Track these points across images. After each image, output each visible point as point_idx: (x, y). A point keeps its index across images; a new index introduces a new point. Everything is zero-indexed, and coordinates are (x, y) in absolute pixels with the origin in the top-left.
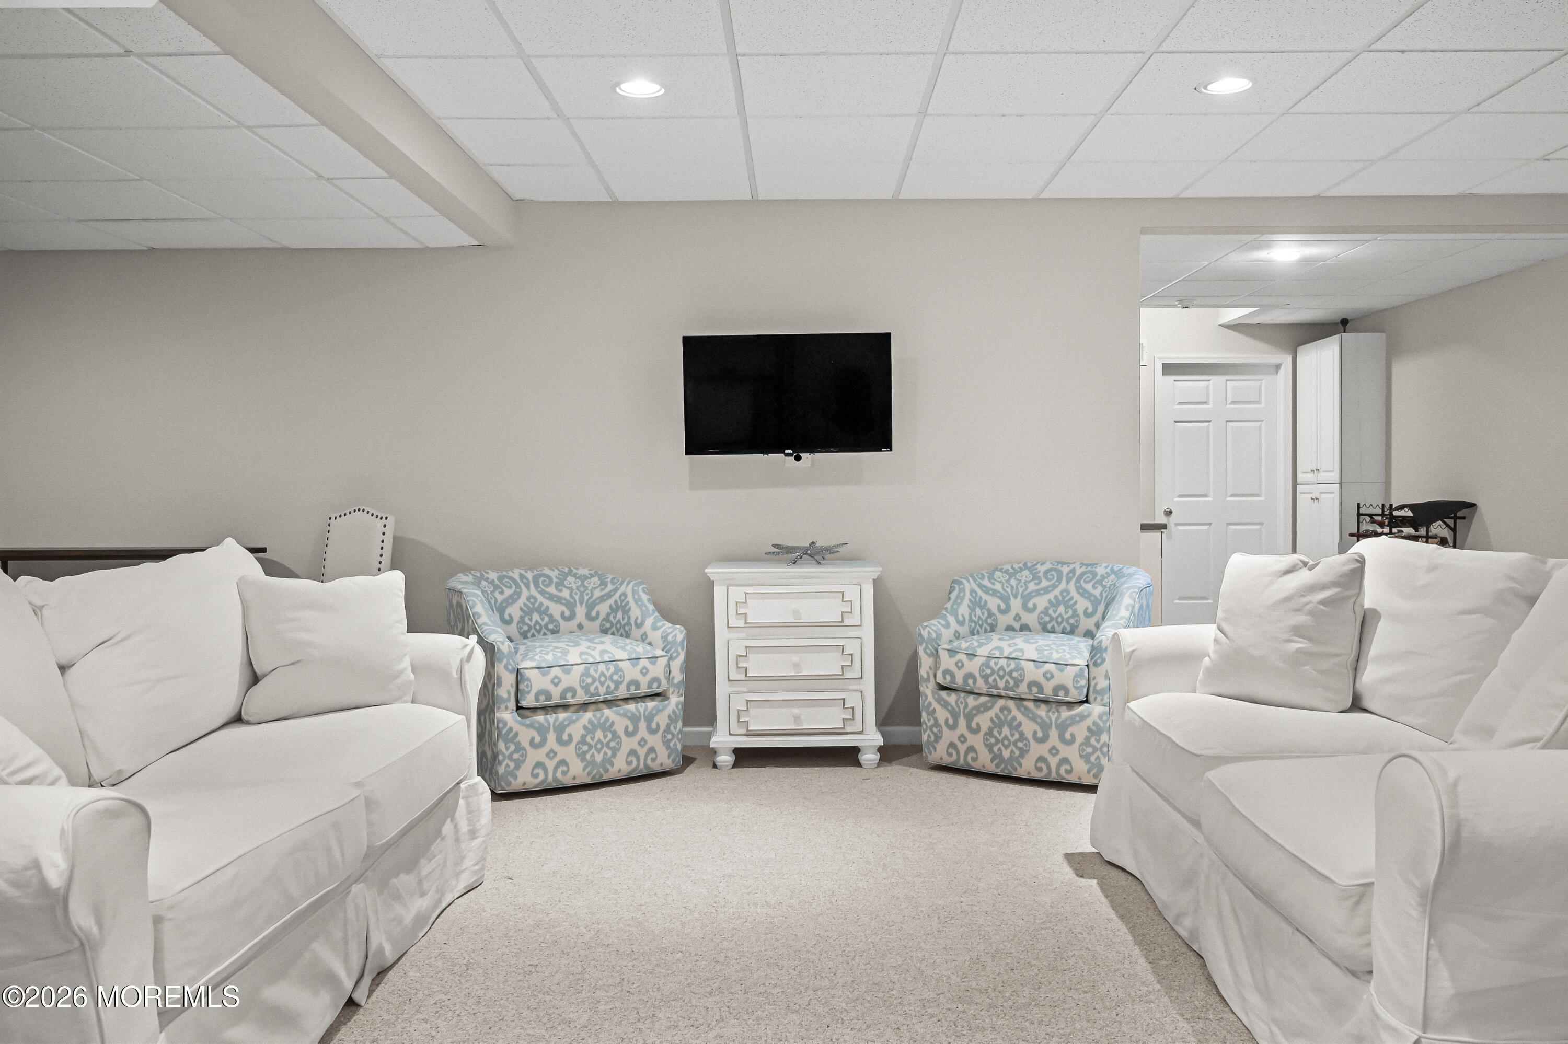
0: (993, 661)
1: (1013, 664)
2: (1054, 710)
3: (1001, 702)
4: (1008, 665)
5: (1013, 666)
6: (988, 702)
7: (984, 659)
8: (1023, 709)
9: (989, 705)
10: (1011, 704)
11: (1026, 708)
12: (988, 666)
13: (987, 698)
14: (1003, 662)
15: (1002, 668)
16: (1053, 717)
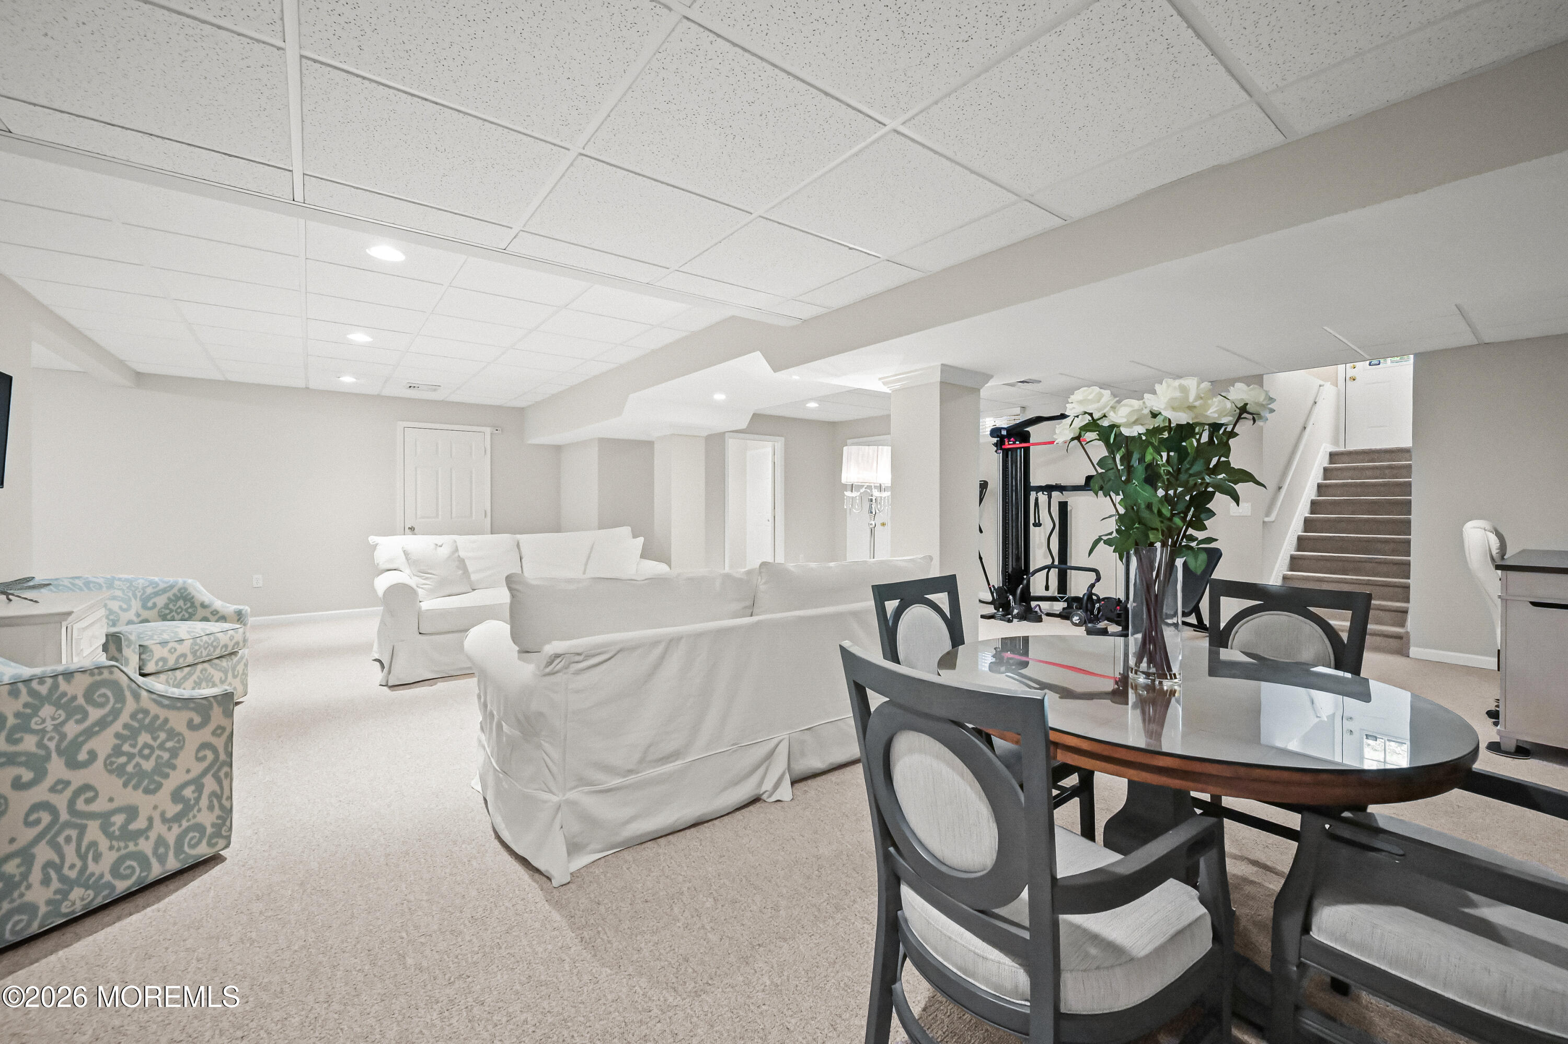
0: (198, 640)
1: (212, 637)
2: (229, 660)
3: (200, 667)
4: (210, 639)
5: (212, 639)
6: (190, 670)
7: (191, 640)
8: (214, 666)
9: (192, 672)
10: (206, 665)
11: (216, 665)
12: (196, 644)
13: (189, 668)
14: (205, 638)
15: (206, 642)
16: (230, 664)
